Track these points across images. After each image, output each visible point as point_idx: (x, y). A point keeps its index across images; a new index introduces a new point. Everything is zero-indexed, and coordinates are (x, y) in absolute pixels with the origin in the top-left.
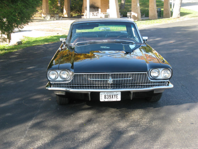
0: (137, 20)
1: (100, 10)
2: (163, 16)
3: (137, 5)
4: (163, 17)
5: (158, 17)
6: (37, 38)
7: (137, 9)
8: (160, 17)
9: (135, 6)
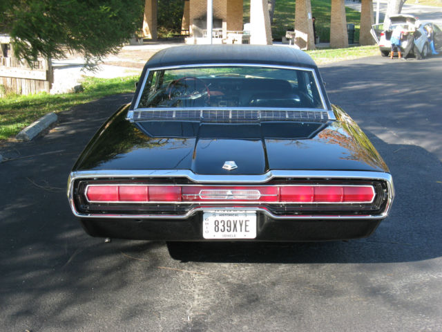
0: (306, 49)
1: (224, 24)
2: (358, 40)
3: (306, 15)
4: (358, 43)
5: (349, 43)
6: (112, 80)
7: (307, 23)
8: (353, 43)
9: (302, 18)
